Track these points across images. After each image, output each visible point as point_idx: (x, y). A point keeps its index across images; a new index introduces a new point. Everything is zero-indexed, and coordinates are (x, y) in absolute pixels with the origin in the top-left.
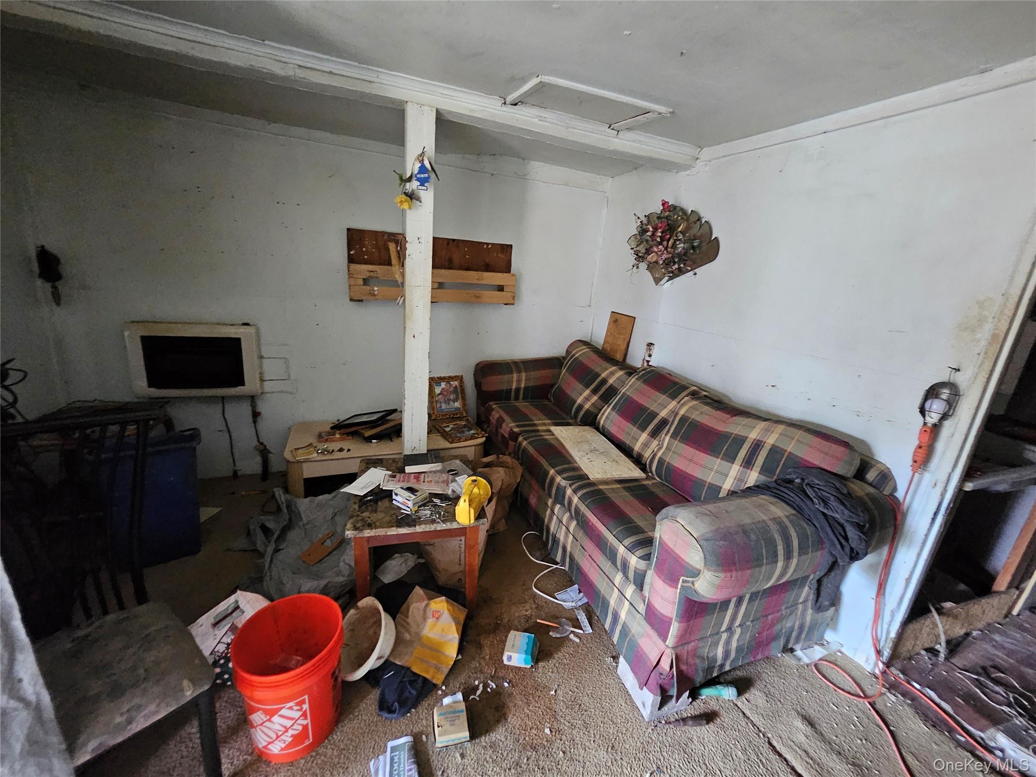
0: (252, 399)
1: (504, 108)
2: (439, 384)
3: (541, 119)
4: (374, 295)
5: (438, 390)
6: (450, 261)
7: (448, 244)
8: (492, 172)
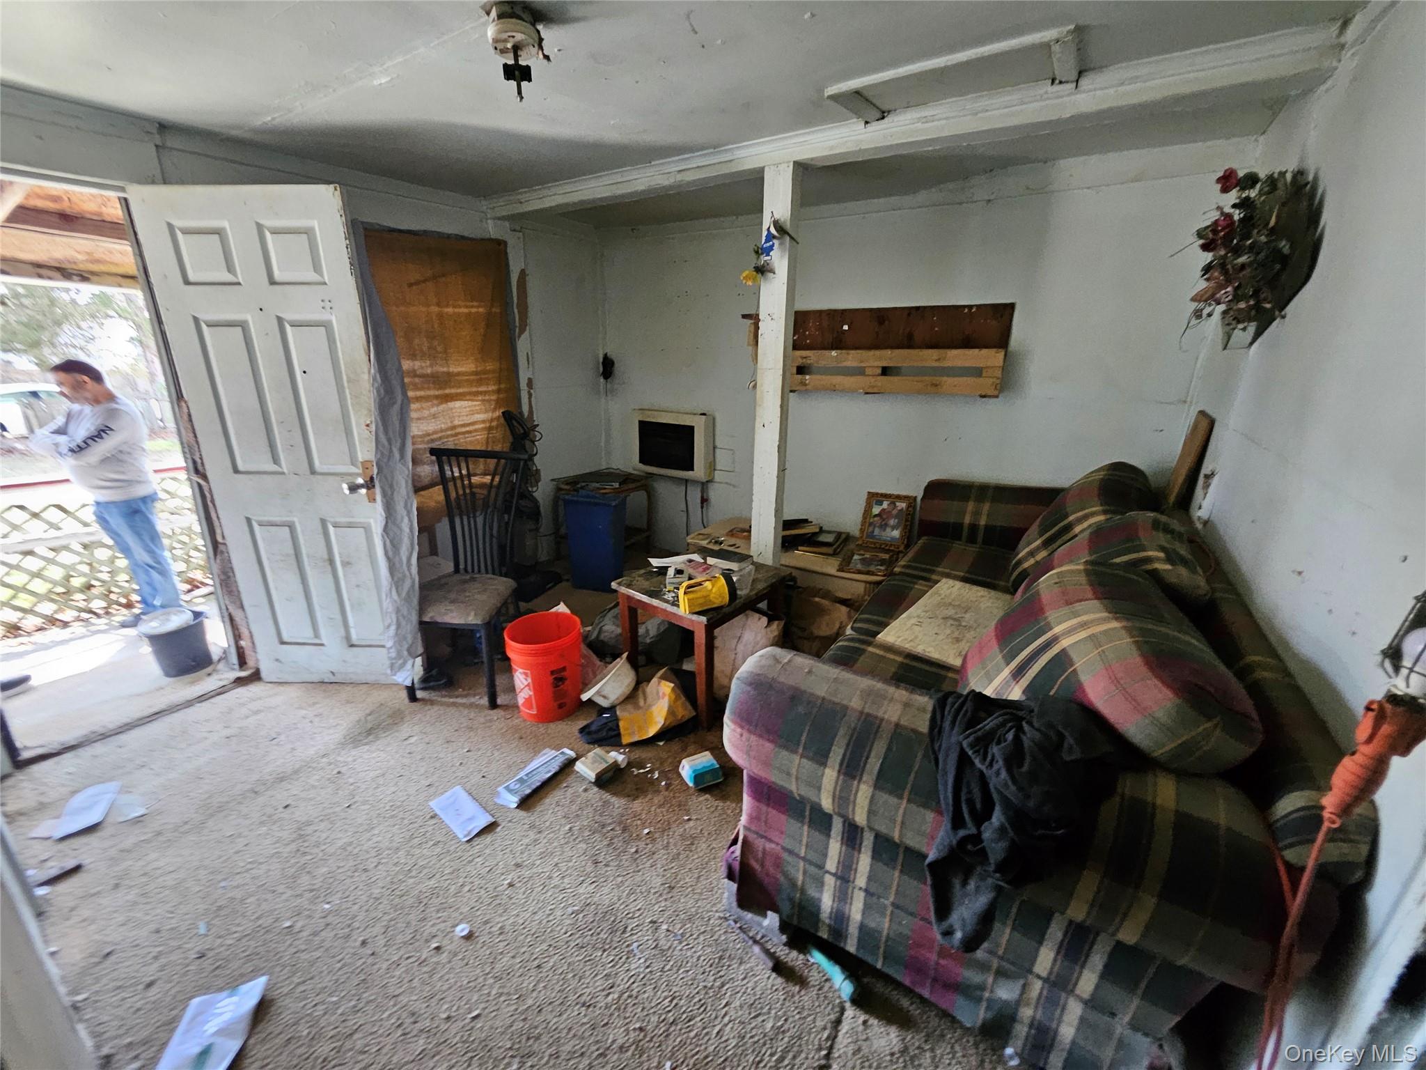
0: (704, 485)
1: (871, 128)
2: (880, 503)
3: (926, 120)
4: (806, 385)
5: (876, 510)
6: (910, 337)
7: (909, 315)
8: (987, 198)
